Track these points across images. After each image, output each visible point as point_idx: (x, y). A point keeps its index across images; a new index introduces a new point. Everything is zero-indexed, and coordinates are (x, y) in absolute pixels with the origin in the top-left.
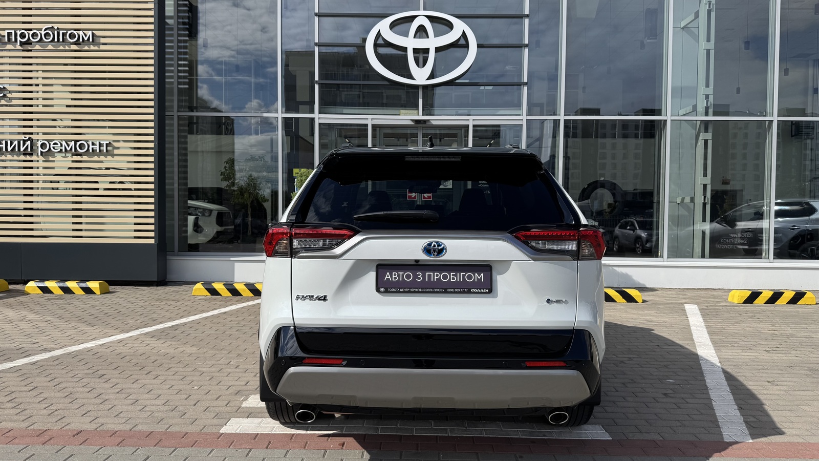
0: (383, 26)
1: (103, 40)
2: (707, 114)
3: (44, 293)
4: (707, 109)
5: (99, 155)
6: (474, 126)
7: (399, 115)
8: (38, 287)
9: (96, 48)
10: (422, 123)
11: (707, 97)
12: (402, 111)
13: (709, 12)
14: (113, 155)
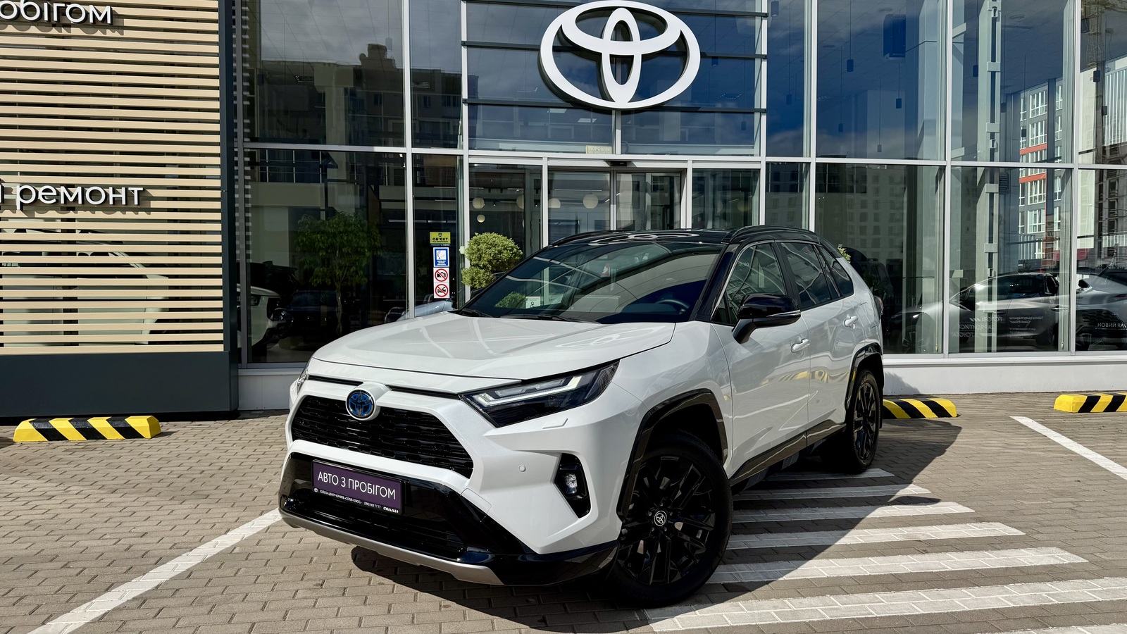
0: (567, 21)
1: (127, 22)
2: (992, 159)
3: (49, 440)
4: (992, 151)
5: (124, 210)
6: (694, 170)
7: (585, 153)
8: (38, 430)
9: (117, 34)
10: (622, 165)
11: (992, 135)
12: (590, 148)
13: (994, 20)
14: (149, 210)
